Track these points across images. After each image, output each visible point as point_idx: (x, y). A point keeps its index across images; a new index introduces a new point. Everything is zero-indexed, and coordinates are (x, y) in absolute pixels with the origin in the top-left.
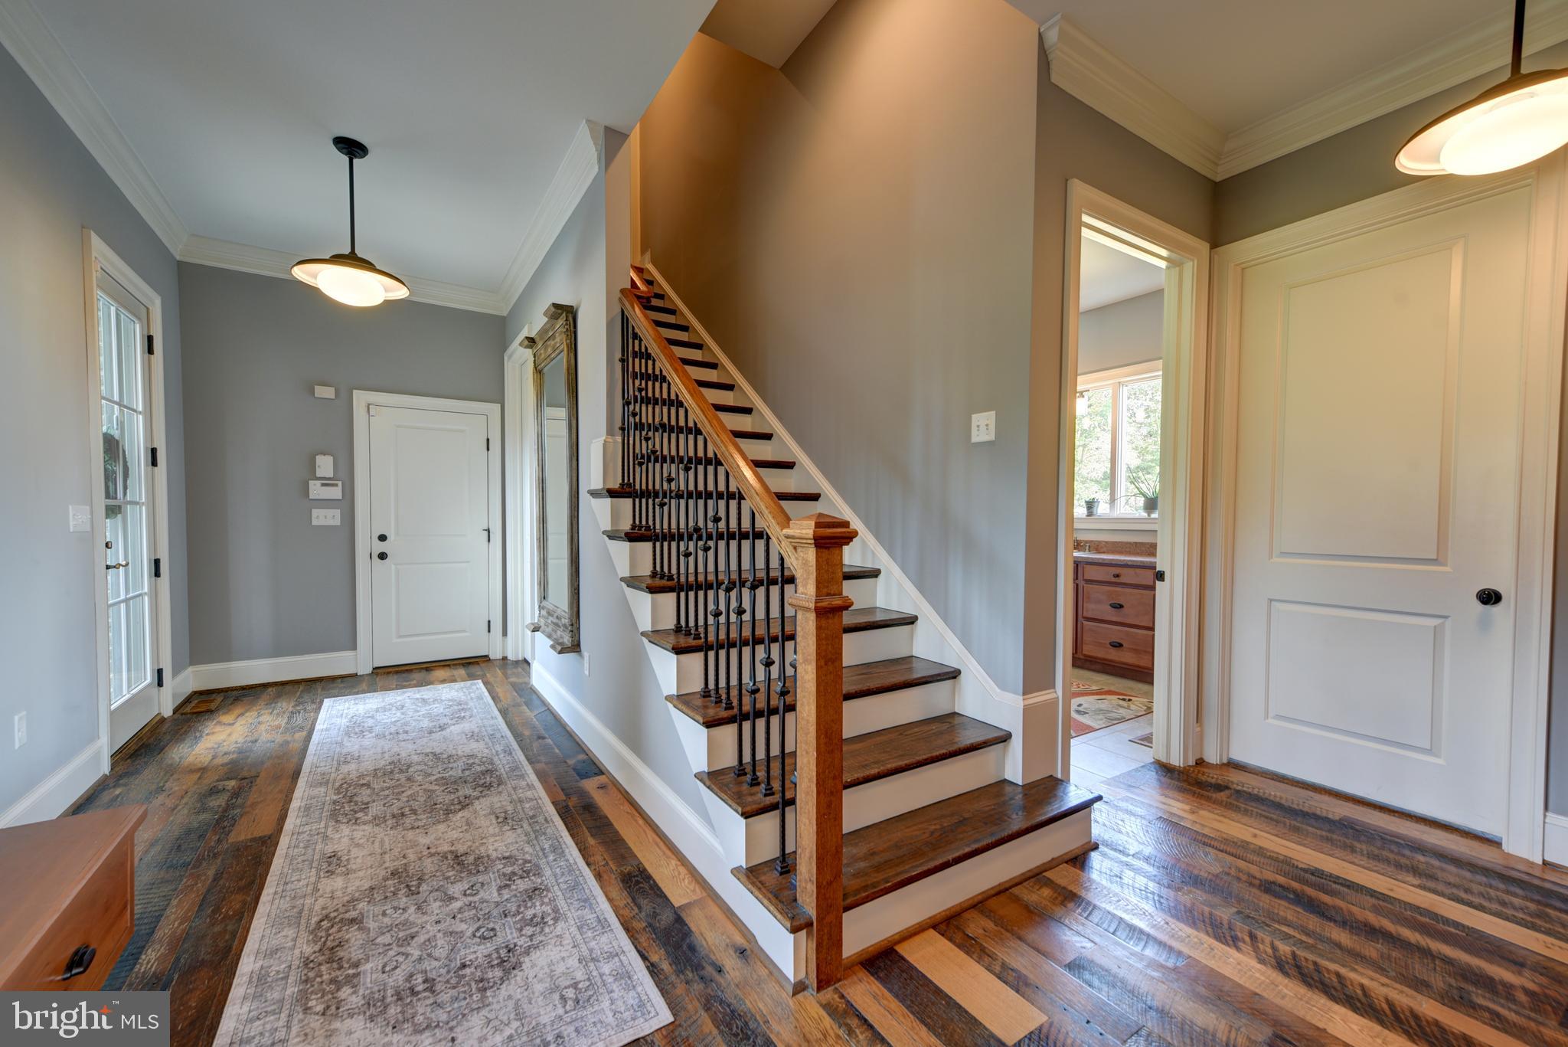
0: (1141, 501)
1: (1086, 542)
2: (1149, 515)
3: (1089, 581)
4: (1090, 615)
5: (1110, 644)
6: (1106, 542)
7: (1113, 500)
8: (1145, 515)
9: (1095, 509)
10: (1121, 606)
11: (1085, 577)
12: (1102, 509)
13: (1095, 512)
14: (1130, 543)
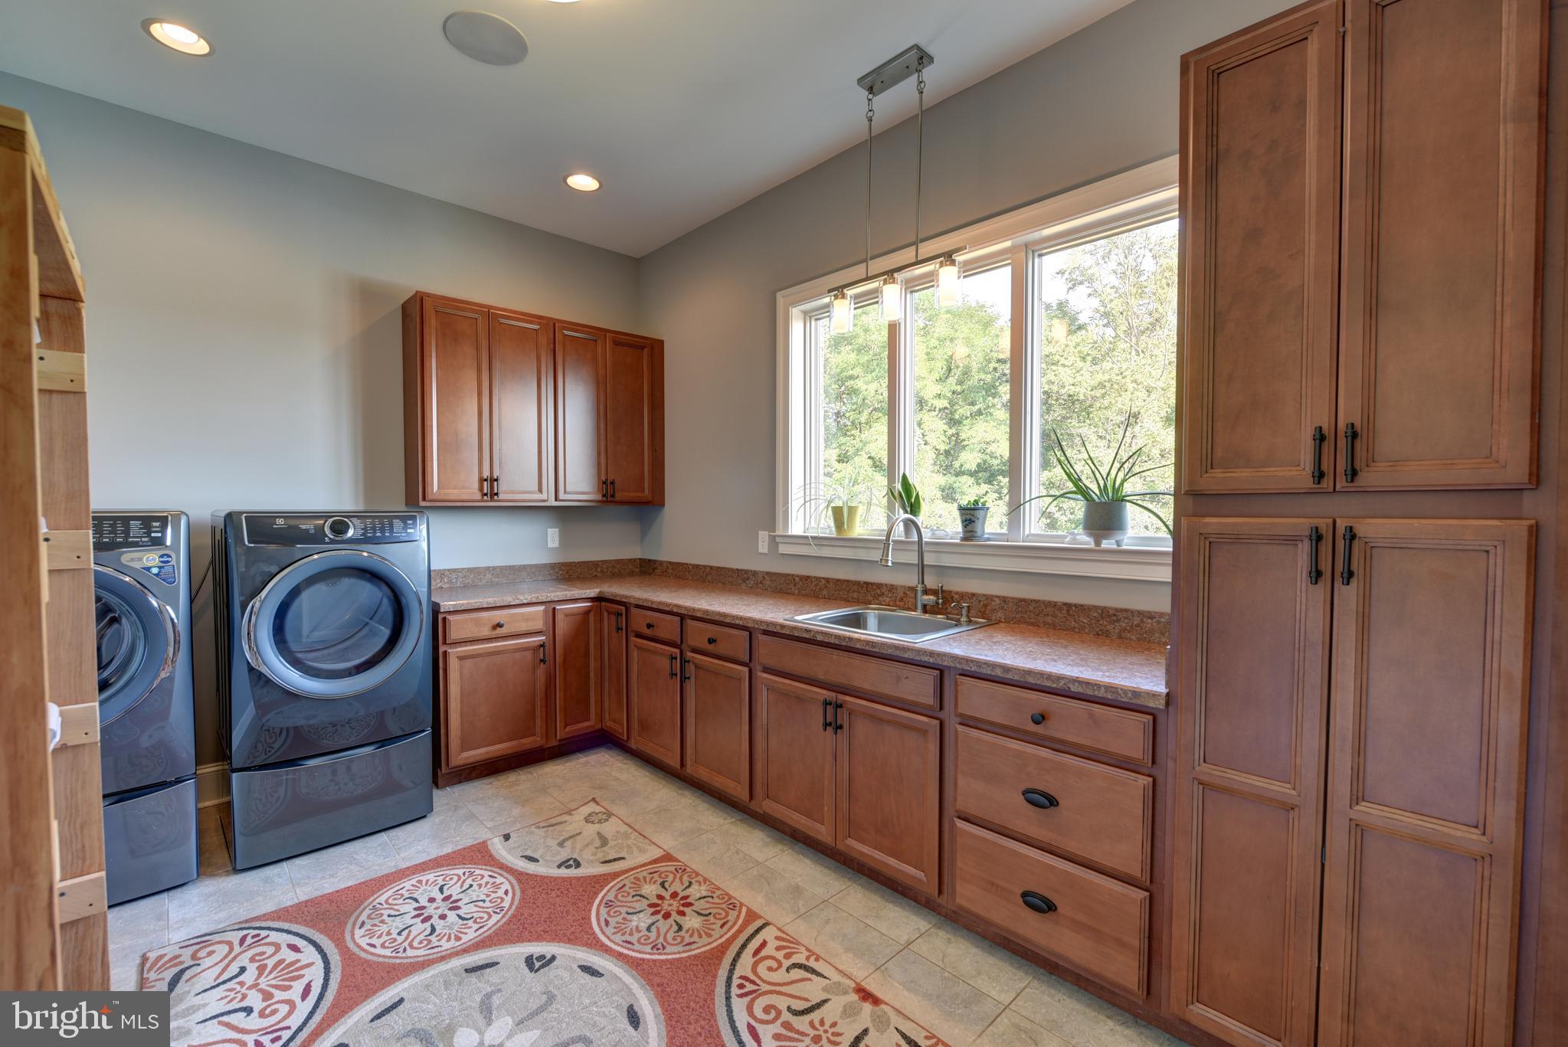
0: (1078, 508)
1: (963, 596)
2: (1098, 543)
3: (969, 722)
4: (971, 807)
5: (1025, 895)
6: (1005, 599)
7: (1015, 508)
8: (1085, 540)
9: (979, 524)
10: (1053, 802)
11: (960, 710)
12: (994, 523)
13: (979, 533)
14: (1054, 605)
